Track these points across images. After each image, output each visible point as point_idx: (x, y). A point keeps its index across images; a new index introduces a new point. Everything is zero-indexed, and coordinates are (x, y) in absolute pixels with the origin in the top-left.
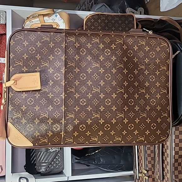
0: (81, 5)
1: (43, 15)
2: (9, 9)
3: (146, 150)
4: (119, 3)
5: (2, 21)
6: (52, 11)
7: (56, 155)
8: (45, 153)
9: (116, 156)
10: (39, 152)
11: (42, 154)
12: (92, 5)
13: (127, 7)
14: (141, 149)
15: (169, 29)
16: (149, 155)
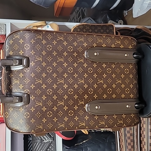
0: (71, 20)
1: (37, 26)
2: (8, 22)
3: (127, 139)
4: (102, 17)
5: (2, 32)
6: (45, 23)
7: (50, 145)
8: (40, 144)
9: (101, 145)
10: (34, 143)
11: (37, 144)
12: (80, 19)
13: (109, 20)
14: (122, 138)
15: (144, 36)
16: (129, 144)
